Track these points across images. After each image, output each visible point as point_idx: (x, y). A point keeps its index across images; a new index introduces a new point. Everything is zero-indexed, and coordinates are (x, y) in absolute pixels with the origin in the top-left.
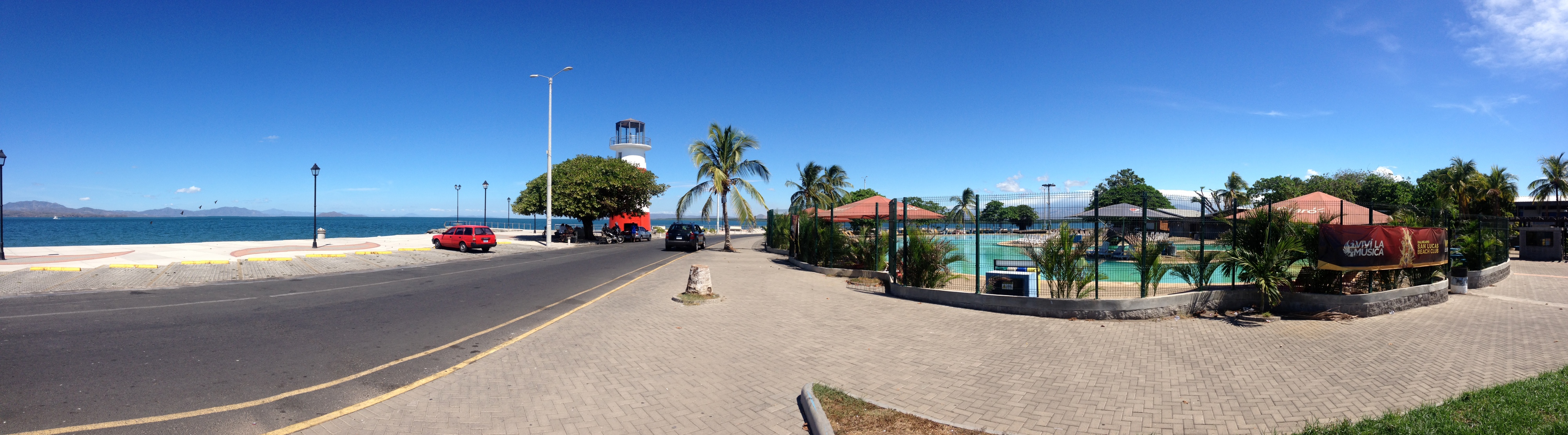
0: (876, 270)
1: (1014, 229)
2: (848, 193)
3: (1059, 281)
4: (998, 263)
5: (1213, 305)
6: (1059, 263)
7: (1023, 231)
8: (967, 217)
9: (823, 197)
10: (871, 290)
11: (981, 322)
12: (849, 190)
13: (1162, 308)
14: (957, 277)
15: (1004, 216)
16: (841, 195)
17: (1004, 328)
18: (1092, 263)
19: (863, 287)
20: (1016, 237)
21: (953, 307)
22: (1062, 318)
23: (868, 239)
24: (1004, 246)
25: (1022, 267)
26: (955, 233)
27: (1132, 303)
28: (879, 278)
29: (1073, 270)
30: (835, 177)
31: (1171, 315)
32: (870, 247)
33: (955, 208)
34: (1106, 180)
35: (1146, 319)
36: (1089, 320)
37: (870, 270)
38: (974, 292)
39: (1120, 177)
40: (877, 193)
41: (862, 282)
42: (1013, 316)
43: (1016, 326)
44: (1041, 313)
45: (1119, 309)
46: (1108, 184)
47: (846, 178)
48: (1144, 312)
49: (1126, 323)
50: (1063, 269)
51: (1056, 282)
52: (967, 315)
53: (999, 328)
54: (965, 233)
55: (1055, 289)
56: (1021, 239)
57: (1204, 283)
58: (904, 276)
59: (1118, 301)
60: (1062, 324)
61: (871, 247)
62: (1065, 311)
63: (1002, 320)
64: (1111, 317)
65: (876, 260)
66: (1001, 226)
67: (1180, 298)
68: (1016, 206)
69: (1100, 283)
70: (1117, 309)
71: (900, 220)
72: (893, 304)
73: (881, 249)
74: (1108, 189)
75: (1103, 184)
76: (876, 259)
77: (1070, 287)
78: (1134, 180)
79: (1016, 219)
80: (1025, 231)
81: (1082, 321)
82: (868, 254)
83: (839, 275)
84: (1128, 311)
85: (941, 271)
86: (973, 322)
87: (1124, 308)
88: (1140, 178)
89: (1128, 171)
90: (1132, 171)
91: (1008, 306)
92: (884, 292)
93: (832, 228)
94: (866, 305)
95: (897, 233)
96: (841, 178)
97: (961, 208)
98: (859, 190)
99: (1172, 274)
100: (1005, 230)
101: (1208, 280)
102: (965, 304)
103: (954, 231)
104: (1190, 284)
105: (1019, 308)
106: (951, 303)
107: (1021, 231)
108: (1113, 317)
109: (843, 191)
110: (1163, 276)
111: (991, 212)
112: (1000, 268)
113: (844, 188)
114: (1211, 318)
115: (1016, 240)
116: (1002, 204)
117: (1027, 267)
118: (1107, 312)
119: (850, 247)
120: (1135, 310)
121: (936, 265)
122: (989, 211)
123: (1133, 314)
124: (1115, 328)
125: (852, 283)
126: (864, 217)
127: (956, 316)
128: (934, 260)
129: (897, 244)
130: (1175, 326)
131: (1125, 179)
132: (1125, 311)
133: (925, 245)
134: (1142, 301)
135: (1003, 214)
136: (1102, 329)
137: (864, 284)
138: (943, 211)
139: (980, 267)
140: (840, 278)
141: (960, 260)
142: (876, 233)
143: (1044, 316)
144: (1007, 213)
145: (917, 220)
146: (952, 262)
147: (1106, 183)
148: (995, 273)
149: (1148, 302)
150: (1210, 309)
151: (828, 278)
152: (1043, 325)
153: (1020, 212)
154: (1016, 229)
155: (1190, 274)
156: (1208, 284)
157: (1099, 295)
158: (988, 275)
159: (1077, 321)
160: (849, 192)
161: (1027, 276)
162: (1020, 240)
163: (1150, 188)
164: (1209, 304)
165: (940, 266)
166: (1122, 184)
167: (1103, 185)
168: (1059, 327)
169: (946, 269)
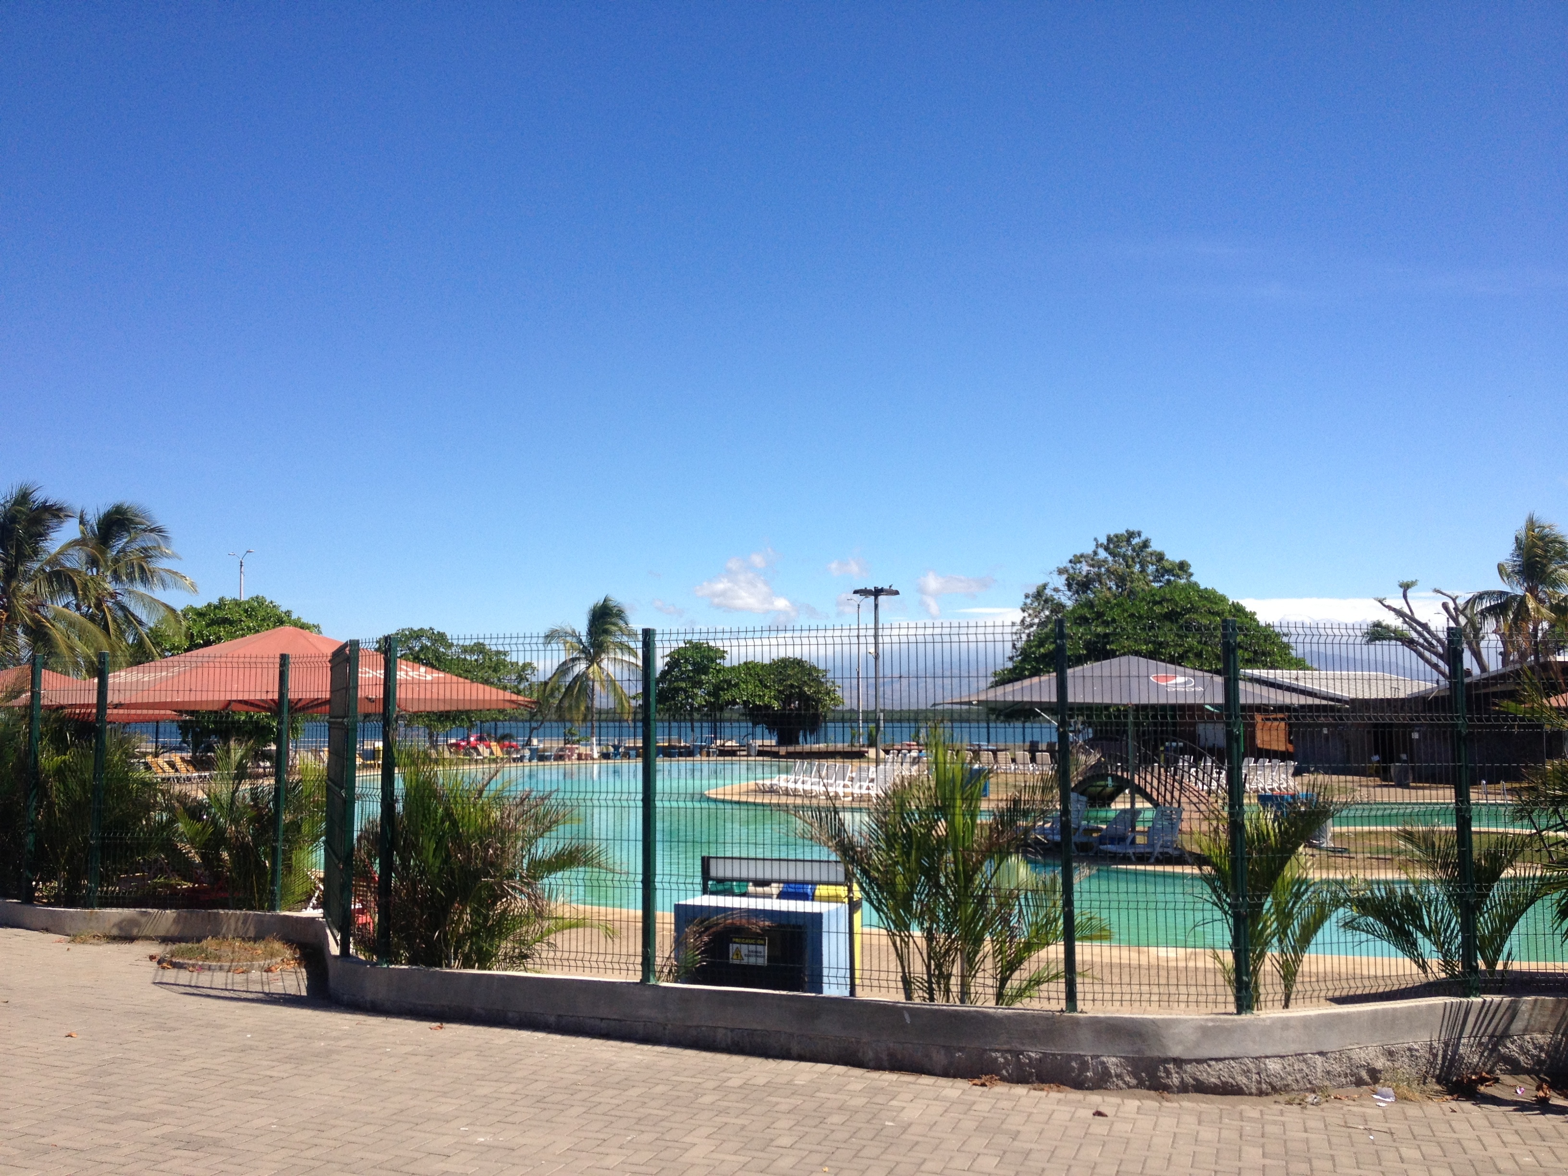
0: (272, 908)
1: (759, 742)
2: (173, 611)
3: (930, 938)
4: (718, 870)
5: (1526, 1053)
6: (931, 873)
7: (791, 749)
8: (602, 700)
9: (71, 624)
10: (253, 988)
11: (660, 1089)
12: (179, 600)
13: (1321, 1053)
14: (578, 924)
15: (727, 696)
16: (144, 619)
17: (744, 1112)
18: (1053, 875)
19: (219, 979)
20: (767, 769)
21: (558, 1037)
22: (945, 1074)
23: (246, 786)
24: (731, 802)
25: (796, 882)
26: (559, 758)
27: (1206, 1032)
28: (288, 941)
29: (982, 900)
30: (123, 550)
31: (1359, 1083)
32: (250, 821)
33: (563, 669)
34: (1061, 572)
35: (1261, 1093)
36: (1045, 1086)
37: (251, 908)
38: (637, 978)
39: (1105, 561)
40: (288, 614)
41: (218, 958)
42: (771, 1065)
43: (785, 1104)
44: (871, 1054)
45: (1156, 1054)
46: (1069, 586)
47: (167, 556)
48: (1251, 1066)
49: (1186, 1104)
50: (945, 896)
51: (922, 943)
52: (610, 1065)
53: (725, 1111)
54: (596, 755)
55: (918, 968)
56: (783, 776)
57: (1482, 965)
58: (384, 927)
59: (1153, 1022)
60: (945, 1099)
61: (257, 819)
62: (960, 1050)
63: (736, 1082)
64: (1127, 1079)
65: (274, 871)
66: (716, 733)
67: (1392, 1020)
68: (767, 661)
69: (1084, 951)
70: (1148, 1054)
71: (367, 716)
72: (338, 1039)
73: (296, 826)
74: (1069, 604)
75: (1051, 586)
76: (274, 863)
77: (970, 964)
78: (1151, 569)
79: (768, 707)
80: (798, 748)
81: (1020, 1090)
82: (244, 846)
83: (125, 936)
84: (1190, 1061)
85: (520, 904)
86: (633, 1093)
87: (1176, 1051)
88: (1172, 563)
89: (1128, 541)
90: (1143, 537)
91: (755, 1026)
92: (304, 993)
93: (100, 751)
94: (230, 1050)
95: (359, 761)
96: (146, 553)
97: (581, 667)
98: (215, 602)
99: (1349, 925)
100: (729, 744)
101: (1498, 951)
102: (604, 1024)
103: (562, 749)
104: (1423, 966)
105: (792, 1035)
106: (552, 1019)
107: (783, 750)
108: (1134, 1082)
109: (152, 604)
110: (1320, 933)
111: (683, 680)
112: (724, 886)
113: (159, 594)
114: (1522, 1107)
115: (768, 782)
116: (722, 654)
117: (814, 883)
118: (1111, 1061)
119: (172, 821)
120: (1217, 1060)
121: (500, 885)
122: (677, 679)
123: (1210, 1075)
124: (1145, 1123)
125: (175, 965)
126: (233, 707)
127: (571, 1069)
128: (492, 864)
129: (357, 806)
130: (1384, 1126)
131: (1121, 568)
132: (1179, 1062)
133: (457, 810)
134: (1244, 1027)
135: (723, 689)
136: (1099, 1127)
137: (226, 965)
138: (521, 678)
139: (658, 885)
140: (125, 947)
141: (585, 864)
142: (280, 761)
143: (878, 1066)
144: (736, 685)
145: (429, 714)
146: (555, 871)
147: (1060, 582)
148: (709, 907)
149: (1267, 1030)
150: (1515, 1068)
151: (79, 949)
152: (880, 1099)
153: (780, 682)
154: (767, 742)
155: (1421, 928)
156: (1499, 966)
157: (1079, 996)
158: (684, 914)
159: (1001, 1089)
160: (179, 606)
161: (817, 918)
162: (782, 781)
163: (1211, 598)
164: (1511, 1048)
165: (514, 888)
166: (1112, 585)
167: (1048, 592)
168: (937, 1108)
169: (535, 898)
